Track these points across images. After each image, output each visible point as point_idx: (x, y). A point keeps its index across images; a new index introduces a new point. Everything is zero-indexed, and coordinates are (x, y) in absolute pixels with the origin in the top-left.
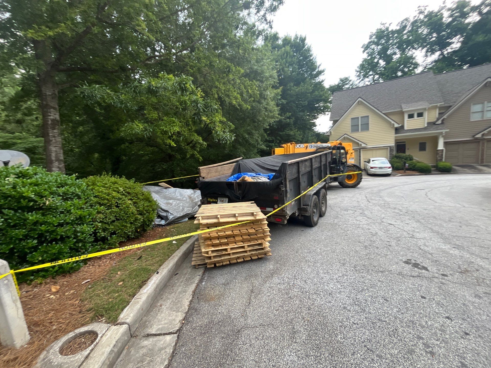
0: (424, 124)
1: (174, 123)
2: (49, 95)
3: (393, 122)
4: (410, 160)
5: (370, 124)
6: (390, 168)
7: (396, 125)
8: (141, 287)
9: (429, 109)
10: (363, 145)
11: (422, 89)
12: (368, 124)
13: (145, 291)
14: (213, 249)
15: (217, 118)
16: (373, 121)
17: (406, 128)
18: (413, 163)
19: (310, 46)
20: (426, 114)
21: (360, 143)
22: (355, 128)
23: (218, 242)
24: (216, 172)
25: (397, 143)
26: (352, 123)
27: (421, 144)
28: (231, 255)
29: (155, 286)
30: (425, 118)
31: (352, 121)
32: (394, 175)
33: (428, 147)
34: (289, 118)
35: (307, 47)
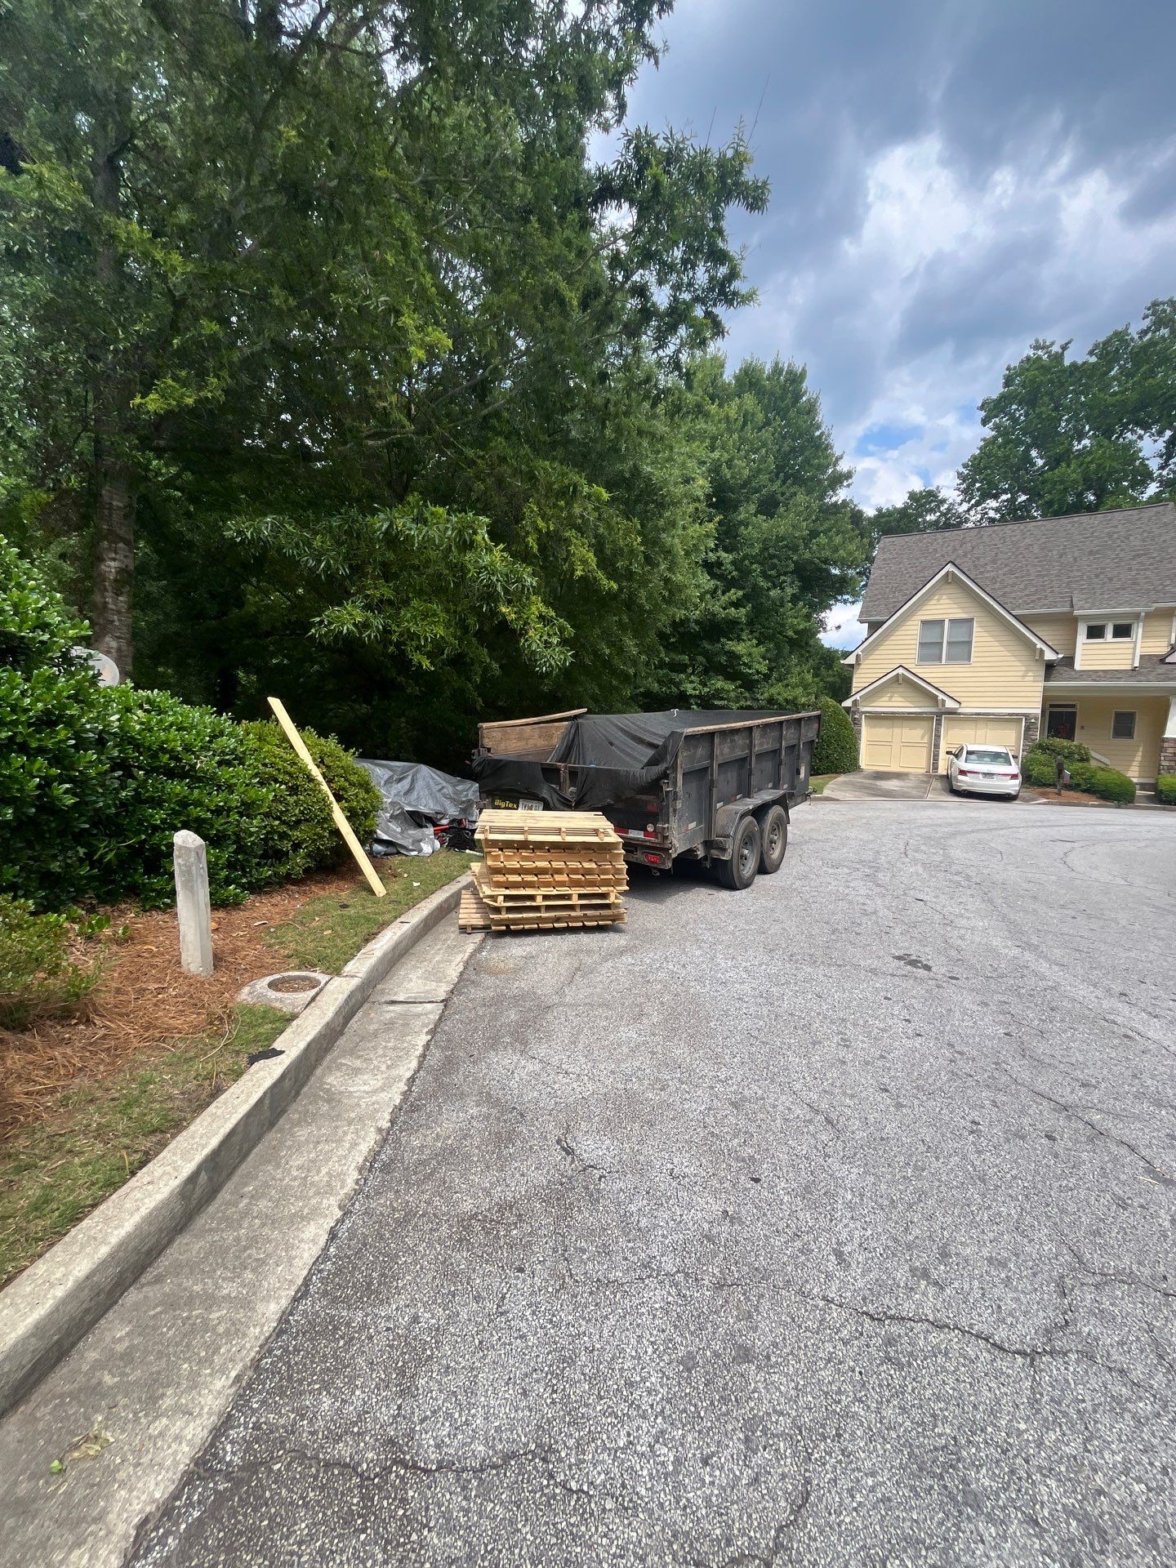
0: (1133, 659)
1: (435, 615)
2: (119, 508)
3: (1040, 645)
4: (1082, 760)
5: (973, 644)
6: (1014, 777)
7: (1049, 655)
8: (367, 941)
9: (1149, 616)
10: (950, 704)
11: (1139, 556)
12: (970, 643)
13: (378, 946)
14: (508, 892)
15: (534, 608)
16: (983, 638)
17: (1078, 665)
18: (1088, 770)
19: (816, 400)
20: (1138, 631)
21: (941, 696)
22: (930, 651)
23: (519, 879)
24: (520, 739)
25: (1052, 706)
26: (922, 635)
27: (1120, 717)
28: (543, 910)
29: (392, 943)
30: (1135, 642)
31: (923, 629)
32: (1026, 801)
33: (1139, 727)
34: (737, 605)
35: (809, 400)
